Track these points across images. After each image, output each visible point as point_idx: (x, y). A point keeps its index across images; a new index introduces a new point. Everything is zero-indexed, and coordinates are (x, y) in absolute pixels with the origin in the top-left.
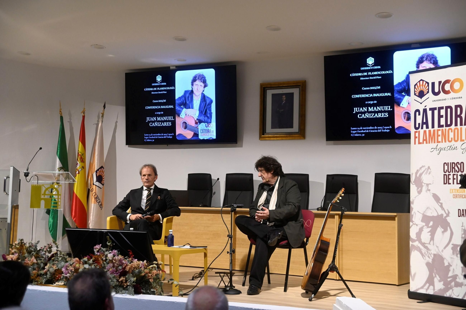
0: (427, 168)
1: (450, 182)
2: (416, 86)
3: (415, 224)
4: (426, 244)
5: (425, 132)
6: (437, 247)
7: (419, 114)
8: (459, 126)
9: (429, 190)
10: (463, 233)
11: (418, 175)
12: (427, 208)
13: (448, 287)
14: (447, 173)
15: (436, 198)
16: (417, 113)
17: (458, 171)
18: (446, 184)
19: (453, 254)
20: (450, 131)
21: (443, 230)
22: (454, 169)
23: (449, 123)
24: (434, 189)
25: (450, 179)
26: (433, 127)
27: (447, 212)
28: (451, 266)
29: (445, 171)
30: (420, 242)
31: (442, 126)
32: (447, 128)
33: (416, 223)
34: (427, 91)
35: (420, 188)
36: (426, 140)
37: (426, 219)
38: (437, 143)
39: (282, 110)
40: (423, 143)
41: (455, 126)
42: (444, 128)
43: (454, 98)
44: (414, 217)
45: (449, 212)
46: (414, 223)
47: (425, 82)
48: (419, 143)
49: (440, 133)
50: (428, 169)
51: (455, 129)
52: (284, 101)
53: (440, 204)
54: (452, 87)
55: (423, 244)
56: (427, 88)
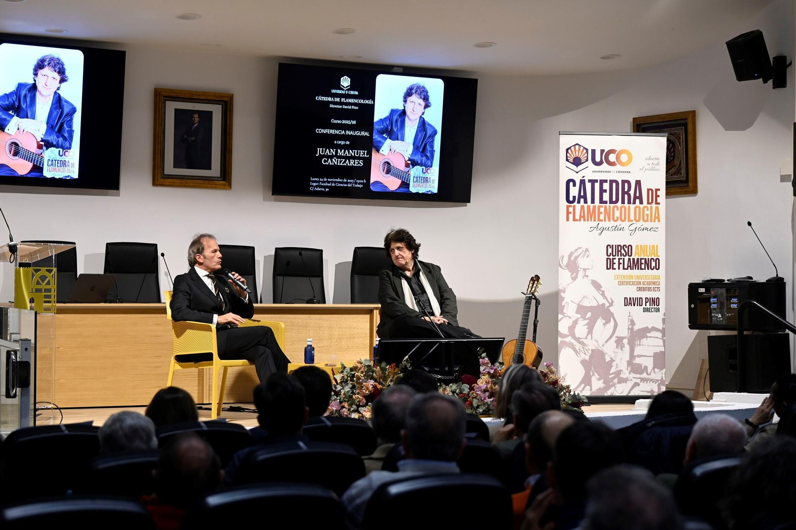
0: (584, 250)
1: (614, 268)
2: (569, 151)
3: (568, 316)
4: (581, 339)
5: (582, 207)
6: (597, 341)
7: (574, 185)
8: (626, 204)
9: (587, 276)
10: (630, 323)
11: (572, 258)
12: (584, 297)
13: (608, 384)
14: (611, 257)
15: (596, 285)
16: (571, 184)
17: (625, 254)
18: (610, 269)
19: (617, 347)
20: (616, 209)
21: (604, 321)
22: (619, 253)
23: (614, 199)
24: (592, 275)
25: (615, 263)
26: (593, 201)
27: (610, 301)
28: (614, 361)
29: (609, 254)
30: (574, 337)
31: (606, 202)
32: (612, 205)
33: (569, 316)
34: (586, 158)
35: (575, 274)
36: (584, 217)
37: (582, 310)
38: (598, 221)
39: (193, 139)
40: (580, 220)
41: (622, 204)
42: (608, 205)
43: (621, 172)
44: (565, 308)
45: (612, 301)
46: (565, 315)
47: (582, 148)
48: (574, 220)
49: (602, 210)
50: (586, 251)
51: (621, 207)
52: (196, 124)
53: (601, 293)
54: (618, 158)
55: (578, 340)
56: (586, 155)
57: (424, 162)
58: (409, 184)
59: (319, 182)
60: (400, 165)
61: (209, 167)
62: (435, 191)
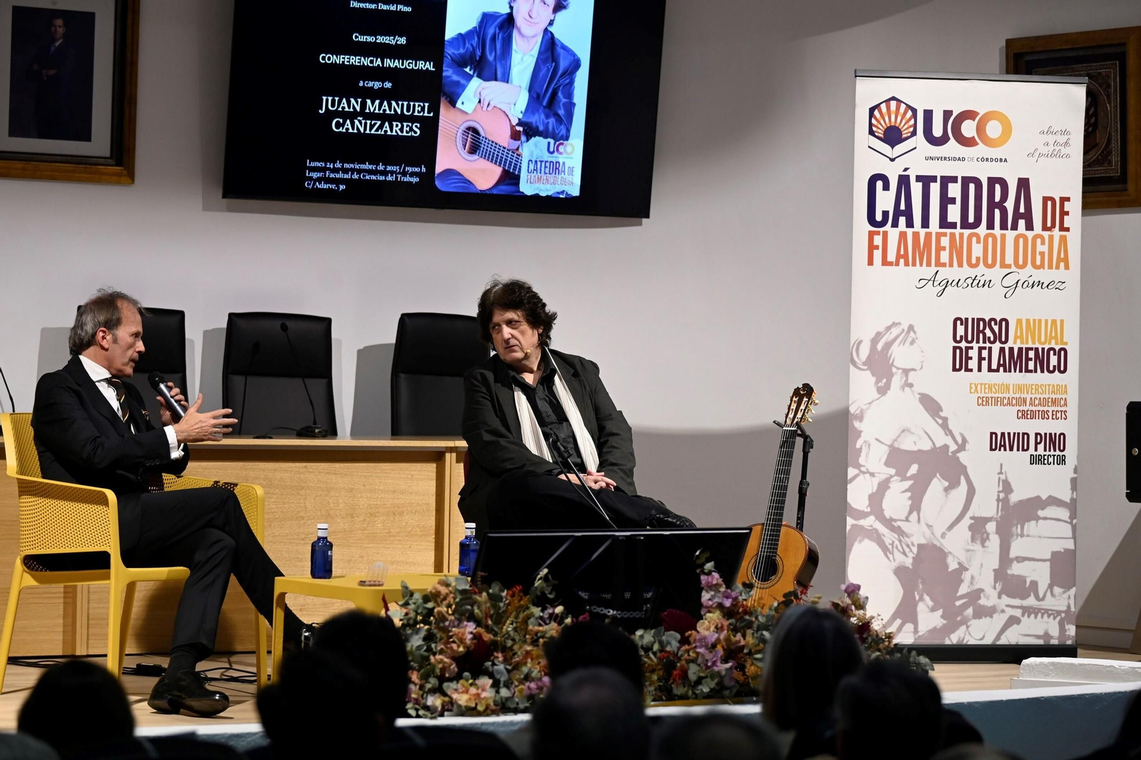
0: (906, 330)
1: (969, 367)
2: (876, 113)
3: (868, 472)
4: (895, 520)
5: (903, 236)
6: (929, 526)
7: (886, 187)
8: (997, 230)
9: (911, 386)
10: (1001, 489)
11: (880, 347)
12: (903, 431)
13: (954, 619)
14: (963, 345)
15: (931, 405)
16: (879, 184)
17: (992, 339)
18: (960, 369)
19: (973, 540)
20: (974, 239)
21: (946, 484)
22: (981, 335)
23: (971, 219)
24: (923, 383)
25: (971, 358)
26: (925, 224)
27: (960, 441)
28: (967, 569)
29: (958, 339)
30: (881, 517)
31: (953, 225)
32: (967, 232)
33: (870, 471)
34: (911, 129)
35: (884, 381)
36: (906, 257)
37: (898, 458)
38: (936, 266)
39: (52, 72)
40: (897, 264)
41: (987, 229)
42: (958, 231)
43: (987, 160)
44: (863, 454)
45: (964, 441)
46: (862, 469)
47: (903, 107)
48: (885, 262)
49: (945, 242)
50: (908, 332)
51: (987, 236)
52: (58, 40)
53: (940, 421)
54: (980, 129)
55: (889, 523)
56: (912, 122)
57: (550, 127)
58: (518, 177)
59: (323, 170)
60: (498, 133)
61: (85, 135)
62: (575, 191)
